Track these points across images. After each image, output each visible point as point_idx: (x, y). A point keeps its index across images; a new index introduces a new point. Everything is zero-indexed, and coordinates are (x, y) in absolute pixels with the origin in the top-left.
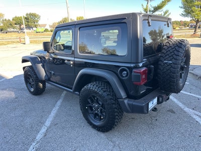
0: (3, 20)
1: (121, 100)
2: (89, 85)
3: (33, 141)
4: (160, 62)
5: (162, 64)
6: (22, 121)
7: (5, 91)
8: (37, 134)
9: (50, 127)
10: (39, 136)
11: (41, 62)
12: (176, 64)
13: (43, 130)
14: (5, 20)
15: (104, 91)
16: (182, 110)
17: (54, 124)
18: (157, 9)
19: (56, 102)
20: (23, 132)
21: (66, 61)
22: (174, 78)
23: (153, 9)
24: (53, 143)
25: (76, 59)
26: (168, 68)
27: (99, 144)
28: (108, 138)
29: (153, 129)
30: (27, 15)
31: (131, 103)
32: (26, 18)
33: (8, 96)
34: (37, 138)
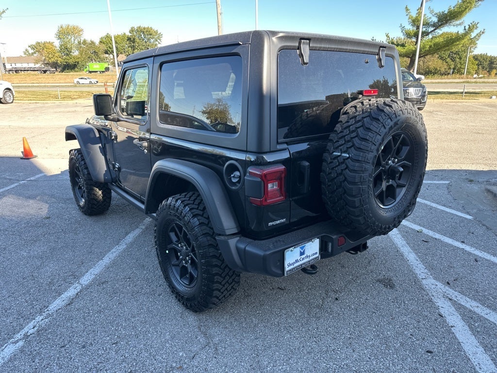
0: (79, 43)
1: (222, 238)
2: (170, 199)
3: (41, 312)
4: (326, 155)
5: (329, 160)
6: (38, 268)
7: (31, 201)
8: (55, 298)
9: (88, 287)
10: (58, 303)
11: (100, 140)
12: (358, 161)
13: (71, 292)
14: (85, 41)
15: (194, 216)
16: (416, 282)
17: (99, 282)
18: (445, 19)
19: (127, 234)
20: (28, 291)
21: (136, 141)
22: (354, 196)
23: (435, 20)
24: (77, 322)
25: (153, 137)
26: (339, 169)
27: (173, 338)
28: (199, 328)
29: (319, 318)
30: (132, 31)
31: (242, 246)
32: (129, 39)
33: (32, 212)
34: (51, 308)
